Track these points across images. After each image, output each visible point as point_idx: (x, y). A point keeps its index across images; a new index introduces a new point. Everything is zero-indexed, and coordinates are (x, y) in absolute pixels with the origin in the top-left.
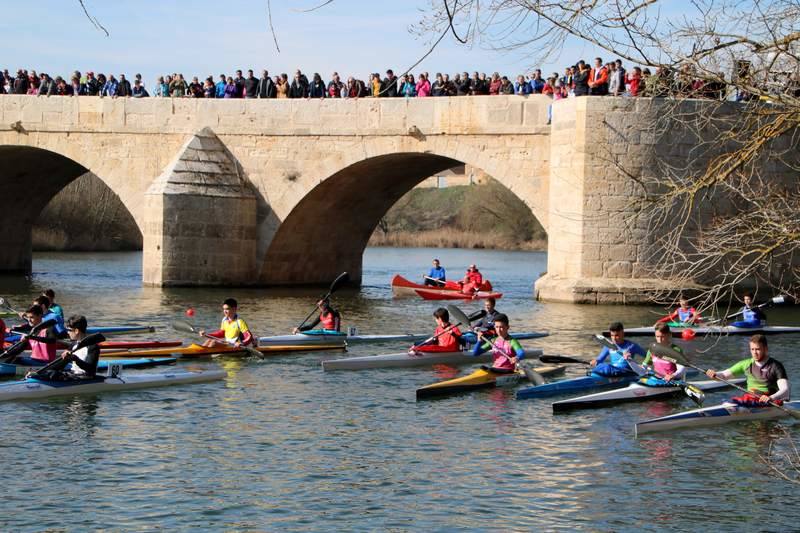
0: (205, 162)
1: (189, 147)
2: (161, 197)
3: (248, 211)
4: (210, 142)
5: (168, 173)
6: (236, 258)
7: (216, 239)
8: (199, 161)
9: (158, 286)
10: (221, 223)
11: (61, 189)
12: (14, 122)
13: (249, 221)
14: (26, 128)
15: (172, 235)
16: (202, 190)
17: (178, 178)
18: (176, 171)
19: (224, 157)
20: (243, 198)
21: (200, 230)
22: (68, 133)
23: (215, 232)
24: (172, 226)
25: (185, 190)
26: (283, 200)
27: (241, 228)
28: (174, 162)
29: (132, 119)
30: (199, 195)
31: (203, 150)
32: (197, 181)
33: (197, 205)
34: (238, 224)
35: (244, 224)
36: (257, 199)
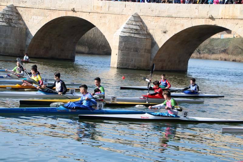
0: (134, 25)
1: (129, 20)
2: (119, 37)
3: (149, 44)
4: (137, 18)
5: (121, 29)
6: (143, 59)
7: (136, 53)
8: (133, 25)
9: (115, 68)
10: (139, 47)
12: (72, 8)
13: (148, 47)
14: (76, 10)
15: (121, 50)
16: (133, 35)
17: (125, 30)
18: (124, 28)
19: (141, 24)
20: (147, 39)
21: (131, 49)
22: (89, 13)
23: (136, 50)
24: (122, 47)
25: (127, 35)
26: (161, 40)
28: (124, 25)
29: (111, 9)
30: (132, 37)
31: (134, 21)
32: (131, 32)
33: (131, 40)
34: (144, 48)
35: (146, 48)
36: (152, 39)
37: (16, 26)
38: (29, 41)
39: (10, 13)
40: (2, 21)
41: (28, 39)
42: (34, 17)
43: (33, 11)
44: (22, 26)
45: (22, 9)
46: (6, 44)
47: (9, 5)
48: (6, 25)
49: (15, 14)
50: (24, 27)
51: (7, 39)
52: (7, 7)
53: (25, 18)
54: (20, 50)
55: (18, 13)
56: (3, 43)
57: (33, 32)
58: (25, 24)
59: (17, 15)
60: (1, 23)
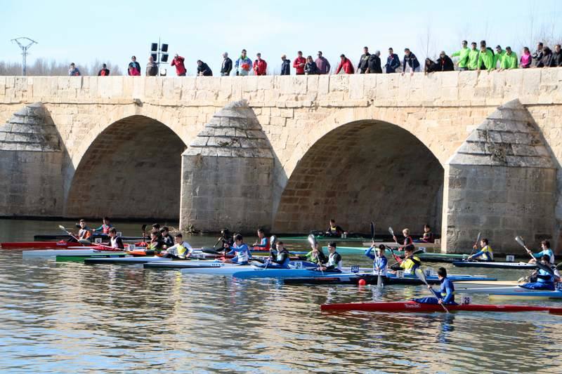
37: (523, 164)
39: (507, 127)
40: (480, 152)
44: (540, 163)
45: (544, 110)
46: (493, 221)
47: (504, 102)
48: (493, 163)
49: (521, 128)
50: (548, 165)
51: (494, 206)
52: (501, 109)
53: (551, 137)
55: (532, 125)
56: (484, 219)
58: (551, 156)
59: (528, 130)
60: (478, 158)
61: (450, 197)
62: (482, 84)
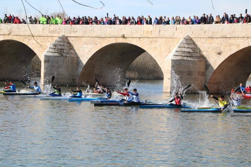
0: (187, 48)
1: (181, 43)
2: (171, 61)
3: (202, 67)
4: (189, 41)
5: (173, 52)
7: (190, 76)
8: (185, 47)
10: (192, 70)
11: (136, 58)
12: (122, 34)
13: (202, 69)
14: (126, 37)
16: (185, 58)
17: (177, 54)
18: (176, 51)
19: (194, 46)
20: (200, 61)
21: (184, 73)
22: (140, 38)
23: (190, 73)
25: (179, 58)
26: (215, 62)
27: (200, 72)
28: (176, 48)
29: (162, 33)
30: (184, 60)
31: (187, 44)
32: (184, 55)
33: (183, 63)
34: (198, 71)
35: (200, 71)
36: (205, 61)
37: (68, 56)
38: (80, 70)
39: (62, 44)
40: (54, 52)
41: (79, 68)
42: (85, 46)
43: (84, 40)
44: (73, 55)
45: (73, 38)
46: (59, 74)
47: (60, 35)
48: (58, 55)
49: (66, 44)
50: (75, 56)
51: (59, 69)
52: (59, 37)
53: (76, 48)
54: (72, 80)
55: (69, 43)
57: (84, 60)
58: (76, 53)
59: (68, 45)
60: (53, 53)
61: (45, 66)
62: (51, 29)
